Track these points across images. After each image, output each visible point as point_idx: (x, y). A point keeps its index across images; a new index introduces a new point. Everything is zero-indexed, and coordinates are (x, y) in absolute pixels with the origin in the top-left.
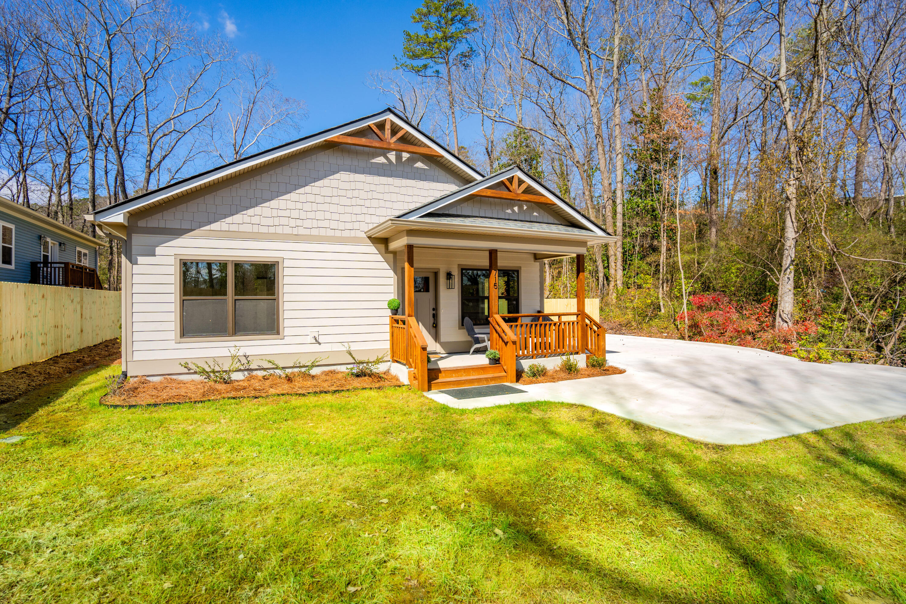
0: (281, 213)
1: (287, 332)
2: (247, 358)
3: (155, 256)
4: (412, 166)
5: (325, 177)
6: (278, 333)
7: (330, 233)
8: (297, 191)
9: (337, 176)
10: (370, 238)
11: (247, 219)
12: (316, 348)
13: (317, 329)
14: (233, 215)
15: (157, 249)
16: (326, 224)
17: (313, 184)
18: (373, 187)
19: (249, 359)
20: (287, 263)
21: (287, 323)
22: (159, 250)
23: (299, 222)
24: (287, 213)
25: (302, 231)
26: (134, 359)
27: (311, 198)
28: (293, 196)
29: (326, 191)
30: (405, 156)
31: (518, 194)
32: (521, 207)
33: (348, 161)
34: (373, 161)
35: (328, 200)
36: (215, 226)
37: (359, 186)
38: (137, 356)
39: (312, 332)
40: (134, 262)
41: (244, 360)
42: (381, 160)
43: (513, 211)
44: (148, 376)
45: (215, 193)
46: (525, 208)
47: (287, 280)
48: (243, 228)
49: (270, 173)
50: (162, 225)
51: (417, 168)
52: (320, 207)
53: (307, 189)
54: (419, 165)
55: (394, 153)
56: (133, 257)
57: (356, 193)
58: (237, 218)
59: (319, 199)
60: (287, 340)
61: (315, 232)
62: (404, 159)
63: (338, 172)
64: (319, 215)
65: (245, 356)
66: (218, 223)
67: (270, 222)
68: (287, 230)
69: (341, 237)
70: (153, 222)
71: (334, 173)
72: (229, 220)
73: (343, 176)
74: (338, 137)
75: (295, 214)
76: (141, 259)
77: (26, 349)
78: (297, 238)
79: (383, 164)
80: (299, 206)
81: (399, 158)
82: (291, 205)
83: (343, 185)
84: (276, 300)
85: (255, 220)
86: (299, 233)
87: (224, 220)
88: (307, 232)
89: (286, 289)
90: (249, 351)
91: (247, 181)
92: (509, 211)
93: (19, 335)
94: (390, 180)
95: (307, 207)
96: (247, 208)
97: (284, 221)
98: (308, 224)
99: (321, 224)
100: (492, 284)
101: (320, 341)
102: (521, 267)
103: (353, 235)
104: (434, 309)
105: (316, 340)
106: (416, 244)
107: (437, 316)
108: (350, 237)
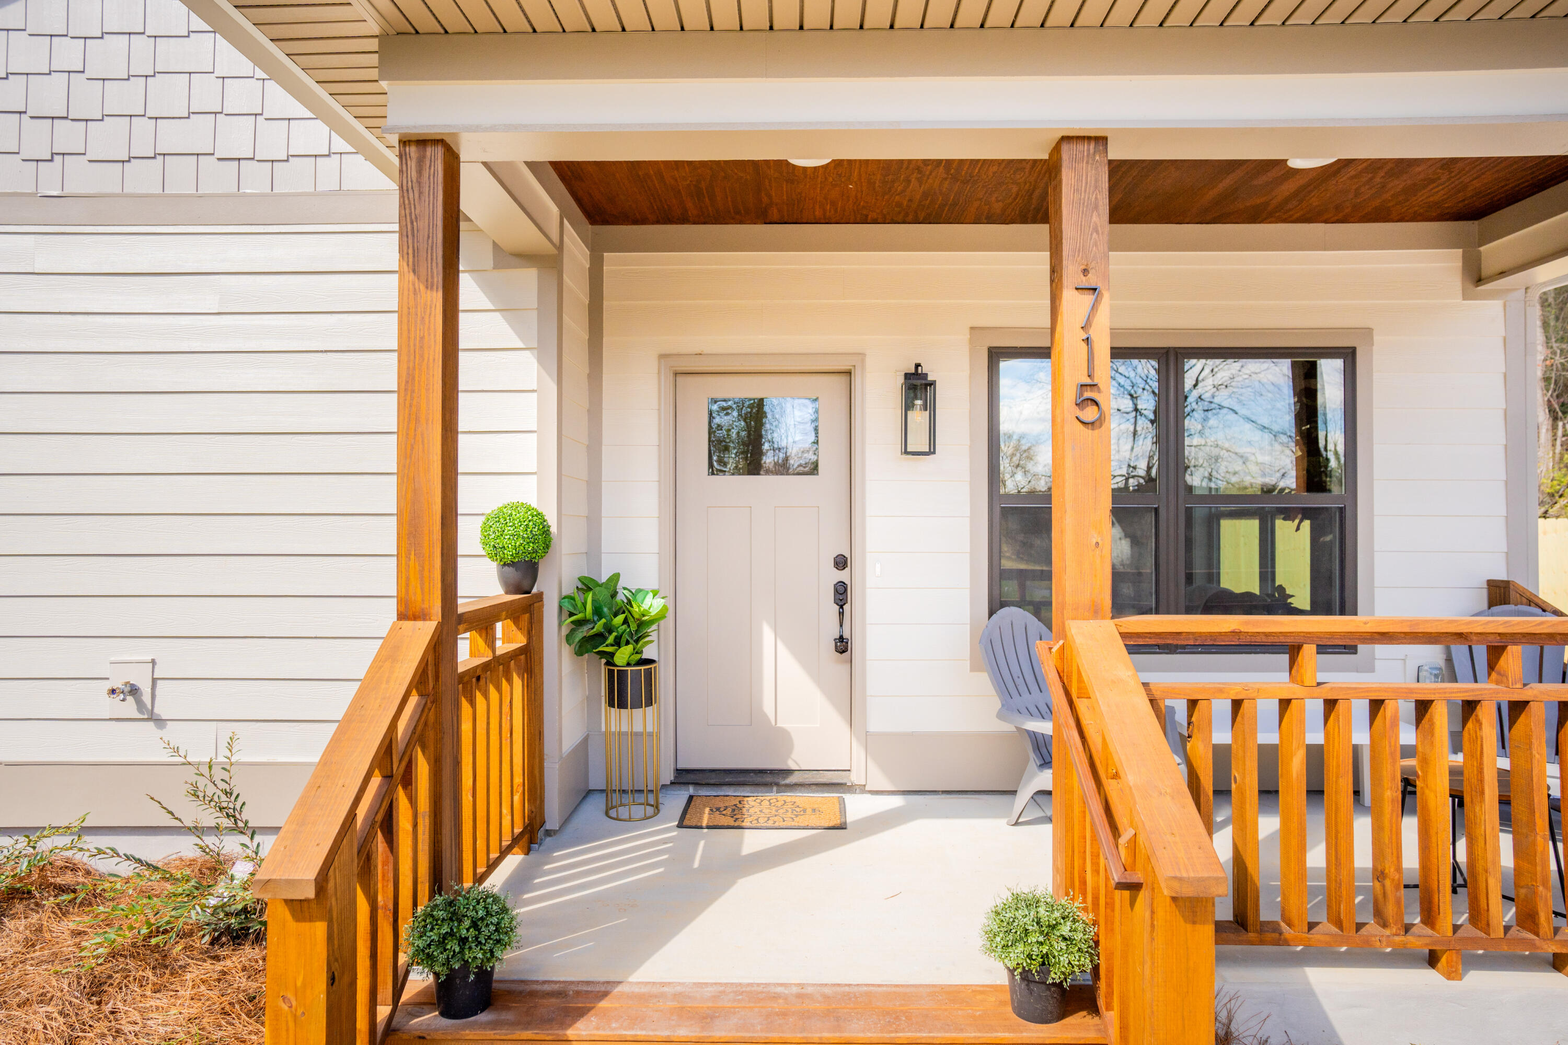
12: (138, 742)
13: (144, 651)
39: (127, 662)
69: (272, 197)
100: (1070, 394)
101: (161, 710)
102: (1367, 333)
103: (327, 182)
104: (841, 563)
105: (140, 704)
106: (477, 129)
107: (855, 594)
108: (315, 194)
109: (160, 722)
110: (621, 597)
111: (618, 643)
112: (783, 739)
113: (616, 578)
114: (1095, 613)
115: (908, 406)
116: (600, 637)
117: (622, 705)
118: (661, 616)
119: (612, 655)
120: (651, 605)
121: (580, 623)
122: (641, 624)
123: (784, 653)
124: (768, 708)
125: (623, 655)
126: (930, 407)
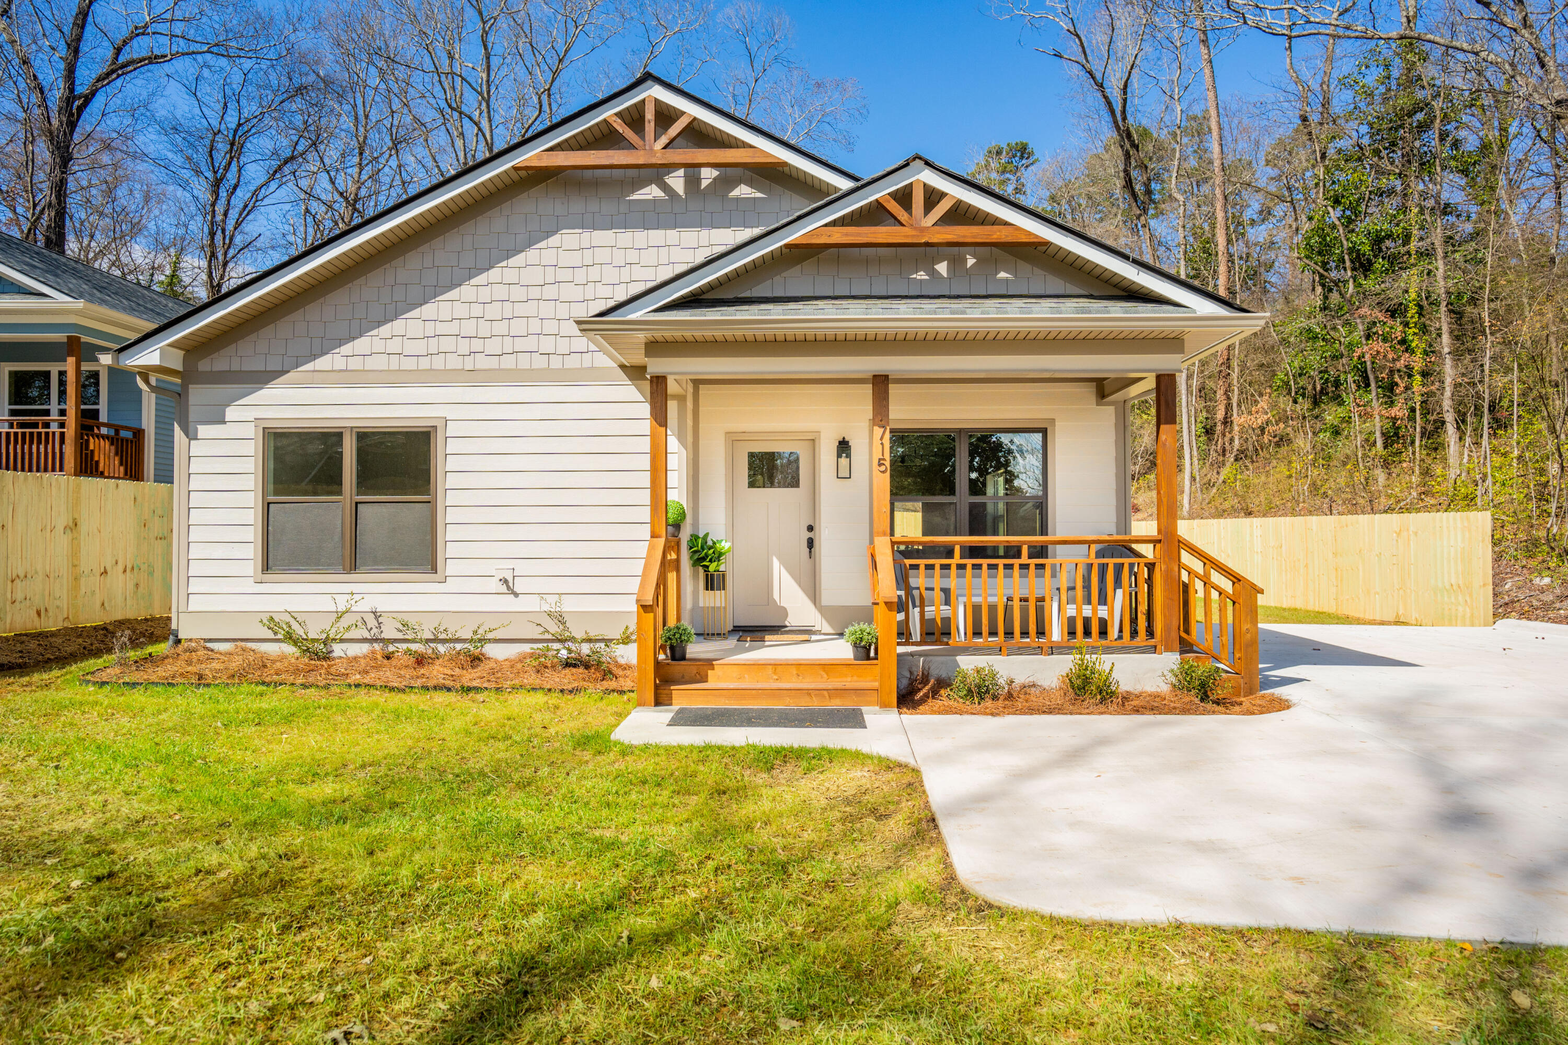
0: (442, 328)
1: (452, 568)
2: (377, 618)
3: (224, 422)
4: (724, 196)
5: (530, 244)
6: (434, 570)
7: (540, 362)
8: (474, 281)
9: (554, 240)
10: (622, 367)
11: (378, 346)
12: (507, 603)
13: (510, 564)
14: (354, 339)
15: (228, 410)
16: (530, 343)
17: (504, 264)
18: (632, 256)
19: (380, 620)
20: (452, 429)
21: (452, 550)
22: (231, 413)
23: (477, 345)
24: (453, 328)
25: (482, 362)
26: (190, 609)
27: (500, 292)
28: (466, 291)
29: (534, 276)
30: (708, 175)
31: (923, 230)
32: (956, 263)
33: (577, 205)
34: (635, 197)
35: (535, 293)
36: (322, 363)
37: (602, 255)
38: (195, 604)
39: (503, 569)
40: (191, 435)
41: (372, 622)
42: (652, 192)
43: (933, 273)
44: (210, 640)
45: (322, 300)
46: (971, 261)
47: (452, 463)
48: (374, 363)
49: (419, 250)
50: (235, 367)
51: (737, 199)
52: (520, 309)
53: (494, 274)
54: (743, 191)
55: (681, 172)
56: (191, 425)
57: (594, 274)
58: (361, 344)
59: (518, 293)
60: (451, 584)
61: (508, 362)
62: (704, 184)
63: (556, 232)
64: (518, 327)
65: (374, 613)
66: (328, 357)
67: (419, 347)
68: (454, 362)
69: (563, 370)
70: (220, 362)
71: (548, 234)
72: (346, 349)
73: (568, 238)
74: (538, 156)
75: (469, 328)
76: (203, 431)
77: (135, 593)
78: (474, 377)
79: (655, 201)
80: (477, 310)
81: (692, 182)
82: (460, 310)
83: (568, 259)
84: (431, 504)
85: (394, 346)
86: (478, 367)
87: (337, 351)
88: (493, 363)
89: (452, 481)
90: (384, 604)
91: (379, 271)
92: (922, 275)
93: (120, 567)
94: (672, 235)
95: (493, 311)
96: (379, 324)
97: (447, 344)
98: (493, 346)
99: (520, 345)
100: (876, 462)
101: (516, 589)
102: (1053, 421)
103: (587, 364)
104: (810, 528)
105: (508, 587)
106: (671, 374)
107: (816, 543)
108: (582, 369)
109: (516, 595)
110: (710, 543)
111: (711, 561)
112: (784, 612)
113: (707, 535)
114: (884, 534)
115: (839, 456)
116: (704, 559)
117: (712, 589)
118: (728, 551)
119: (707, 567)
120: (725, 545)
121: (695, 552)
122: (720, 554)
123: (785, 573)
124: (776, 596)
125: (712, 567)
126: (849, 456)
